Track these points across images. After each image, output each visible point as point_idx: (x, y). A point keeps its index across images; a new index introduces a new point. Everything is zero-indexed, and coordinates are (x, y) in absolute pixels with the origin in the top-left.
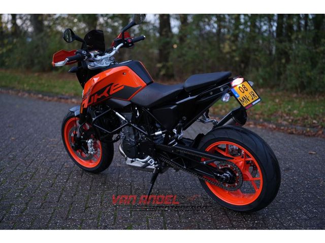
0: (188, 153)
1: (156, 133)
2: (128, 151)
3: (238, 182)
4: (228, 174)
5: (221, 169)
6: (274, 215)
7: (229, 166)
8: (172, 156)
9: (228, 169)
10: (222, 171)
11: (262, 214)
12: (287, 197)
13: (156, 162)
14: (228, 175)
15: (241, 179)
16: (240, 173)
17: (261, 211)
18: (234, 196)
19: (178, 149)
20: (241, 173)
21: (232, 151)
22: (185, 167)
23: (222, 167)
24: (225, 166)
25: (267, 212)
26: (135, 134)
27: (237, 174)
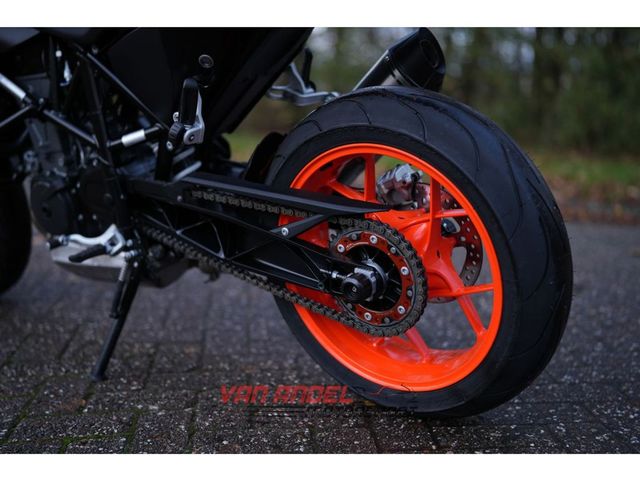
1: (127, 139)
2: (45, 210)
3: (407, 302)
4: (369, 270)
5: (347, 253)
6: (545, 425)
7: (374, 239)
8: (181, 216)
10: (348, 261)
11: (499, 423)
12: (586, 364)
13: (130, 242)
14: (368, 273)
15: (420, 289)
16: (413, 262)
17: (495, 411)
18: (393, 355)
19: (195, 187)
20: (420, 265)
21: (392, 190)
22: (222, 256)
23: (350, 246)
24: (359, 238)
25: (520, 415)
26: (66, 150)
27: (405, 271)
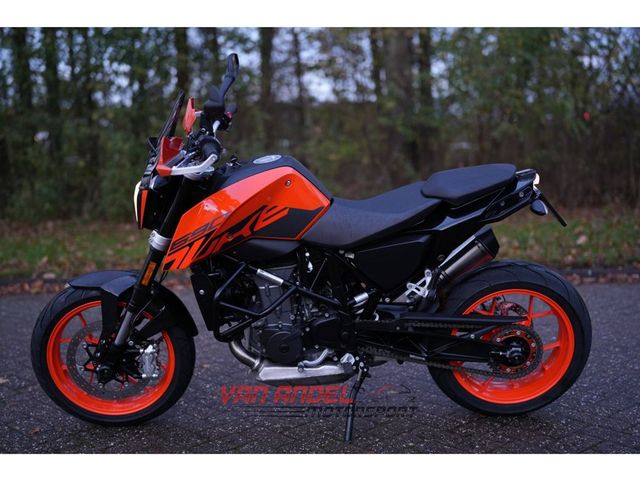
0: (423, 325)
3: (532, 359)
5: (501, 342)
7: (518, 333)
9: (517, 339)
10: (505, 345)
13: (357, 358)
23: (504, 338)
24: (510, 333)
27: (533, 345)
